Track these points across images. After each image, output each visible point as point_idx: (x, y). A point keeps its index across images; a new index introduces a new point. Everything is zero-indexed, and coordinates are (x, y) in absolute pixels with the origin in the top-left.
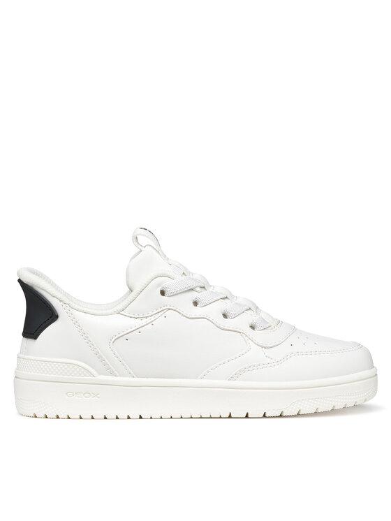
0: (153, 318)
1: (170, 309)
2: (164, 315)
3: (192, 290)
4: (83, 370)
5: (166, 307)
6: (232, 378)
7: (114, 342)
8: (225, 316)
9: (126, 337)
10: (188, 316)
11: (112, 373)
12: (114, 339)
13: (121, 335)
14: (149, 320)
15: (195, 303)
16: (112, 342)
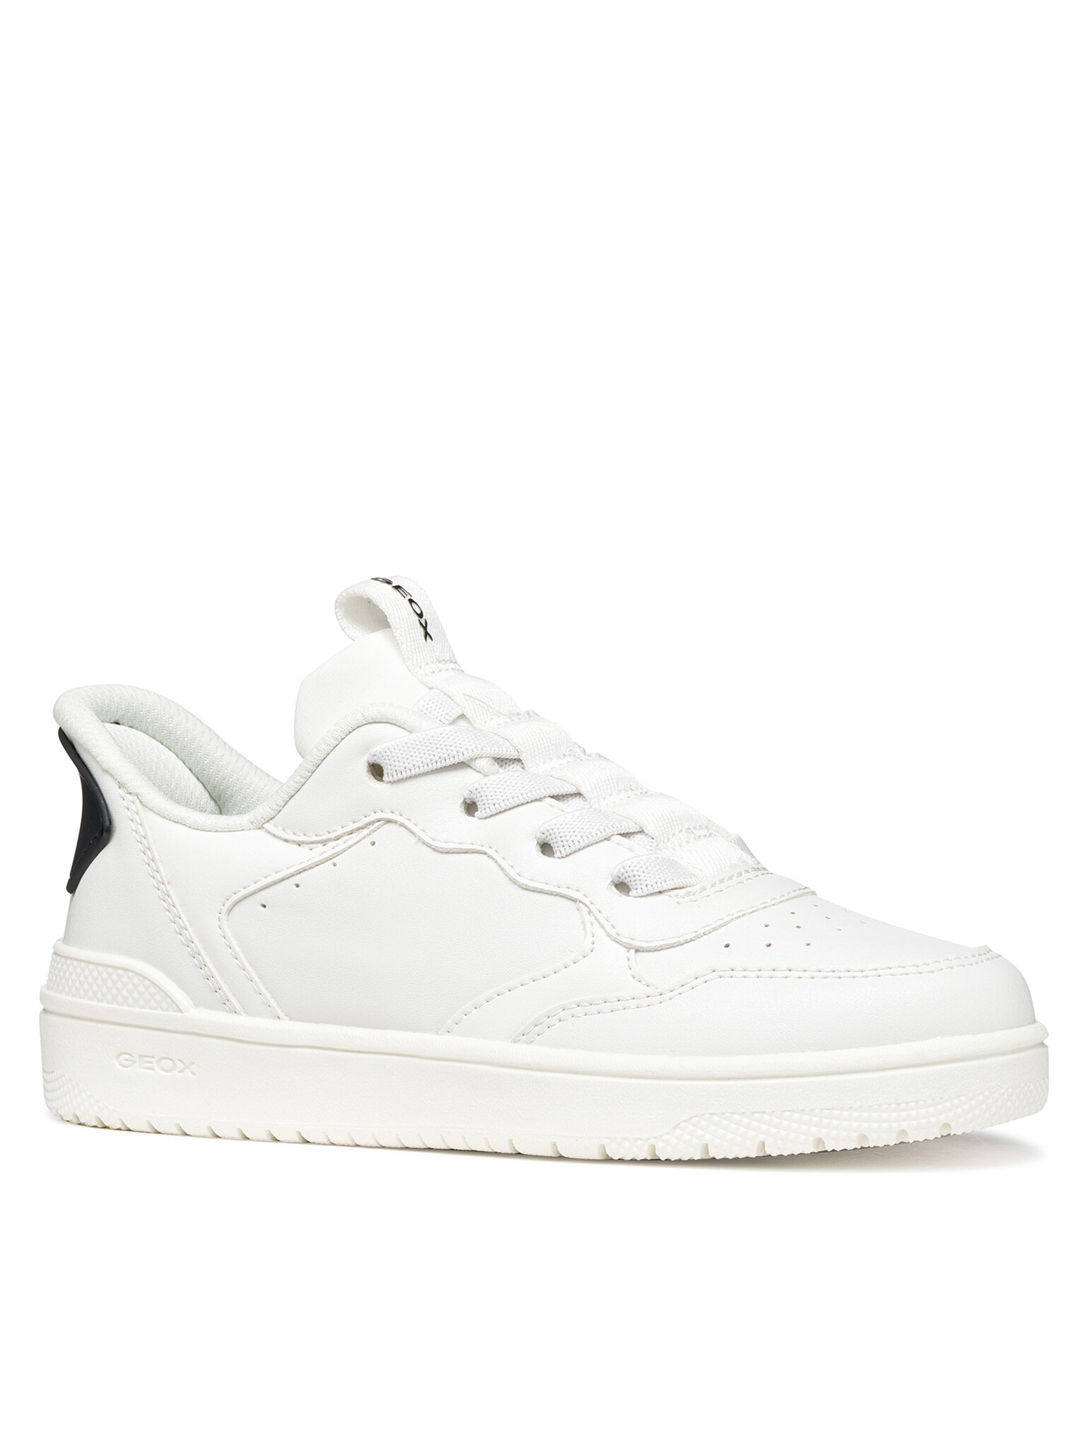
0: (341, 844)
1: (389, 821)
2: (370, 838)
3: (462, 765)
4: (153, 990)
5: (380, 816)
6: (523, 1036)
7: (230, 910)
8: (546, 848)
9: (262, 897)
10: (435, 844)
11: (225, 1004)
12: (228, 904)
13: (249, 890)
14: (329, 849)
15: (470, 807)
16: (225, 909)
